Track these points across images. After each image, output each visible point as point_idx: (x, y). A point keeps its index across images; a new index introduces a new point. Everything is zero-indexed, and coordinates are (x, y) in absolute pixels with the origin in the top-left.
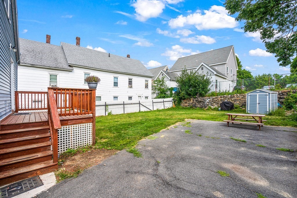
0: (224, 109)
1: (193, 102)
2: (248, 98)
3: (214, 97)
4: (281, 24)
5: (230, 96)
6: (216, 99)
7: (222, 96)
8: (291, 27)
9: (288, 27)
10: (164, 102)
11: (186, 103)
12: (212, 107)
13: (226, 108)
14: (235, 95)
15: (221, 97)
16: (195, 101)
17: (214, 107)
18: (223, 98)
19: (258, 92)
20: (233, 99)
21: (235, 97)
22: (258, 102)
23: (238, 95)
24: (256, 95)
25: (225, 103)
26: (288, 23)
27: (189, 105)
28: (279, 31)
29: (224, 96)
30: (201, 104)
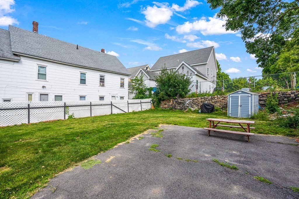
0: (205, 111)
1: (173, 103)
2: (229, 99)
3: (194, 98)
4: (261, 23)
5: (210, 97)
6: (196, 101)
7: (203, 97)
8: (270, 27)
9: (267, 27)
10: (141, 103)
11: (166, 104)
12: (192, 109)
13: (207, 110)
14: (216, 96)
15: (202, 99)
16: (175, 103)
17: (195, 109)
18: (203, 100)
19: (240, 94)
20: (213, 101)
21: (216, 98)
22: (239, 105)
23: (219, 96)
24: (238, 97)
25: (205, 105)
26: (267, 22)
27: (168, 107)
28: (259, 31)
29: (204, 98)
30: (181, 106)
